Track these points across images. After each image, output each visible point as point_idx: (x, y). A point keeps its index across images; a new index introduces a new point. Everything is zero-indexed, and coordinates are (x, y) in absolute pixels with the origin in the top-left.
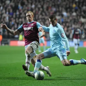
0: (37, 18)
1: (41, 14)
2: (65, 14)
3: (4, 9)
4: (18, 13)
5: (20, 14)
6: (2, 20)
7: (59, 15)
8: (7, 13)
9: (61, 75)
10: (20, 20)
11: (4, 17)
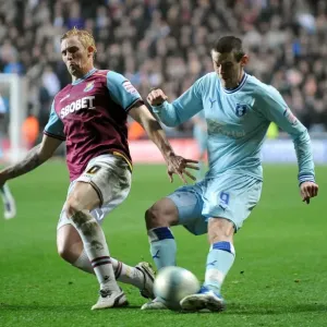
0: (185, 41)
1: (205, 23)
2: (307, 20)
3: (44, 4)
4: (103, 21)
5: (115, 24)
6: (36, 52)
7: (282, 28)
8: (59, 20)
9: (294, 287)
10: (114, 50)
11: (46, 40)
